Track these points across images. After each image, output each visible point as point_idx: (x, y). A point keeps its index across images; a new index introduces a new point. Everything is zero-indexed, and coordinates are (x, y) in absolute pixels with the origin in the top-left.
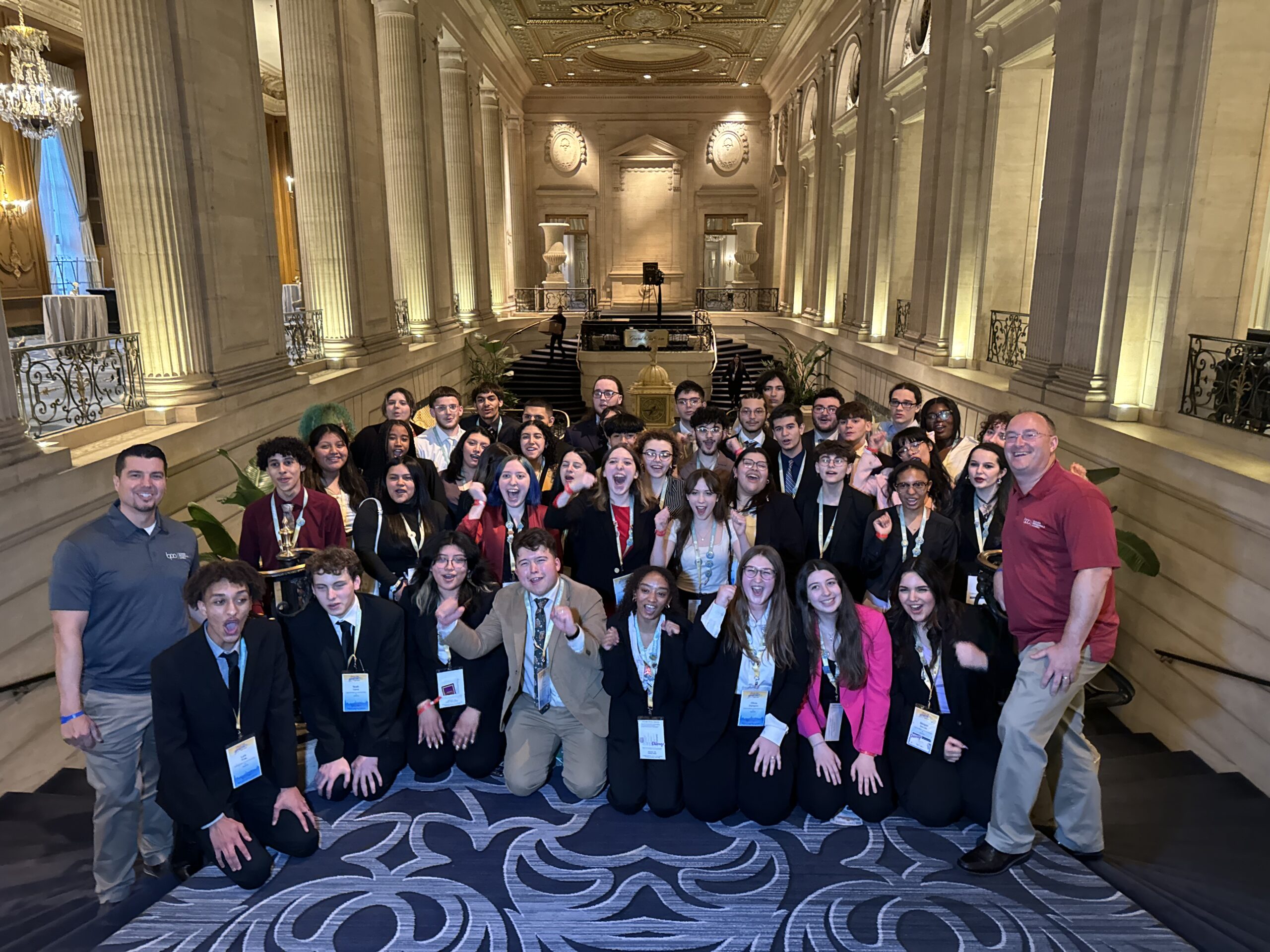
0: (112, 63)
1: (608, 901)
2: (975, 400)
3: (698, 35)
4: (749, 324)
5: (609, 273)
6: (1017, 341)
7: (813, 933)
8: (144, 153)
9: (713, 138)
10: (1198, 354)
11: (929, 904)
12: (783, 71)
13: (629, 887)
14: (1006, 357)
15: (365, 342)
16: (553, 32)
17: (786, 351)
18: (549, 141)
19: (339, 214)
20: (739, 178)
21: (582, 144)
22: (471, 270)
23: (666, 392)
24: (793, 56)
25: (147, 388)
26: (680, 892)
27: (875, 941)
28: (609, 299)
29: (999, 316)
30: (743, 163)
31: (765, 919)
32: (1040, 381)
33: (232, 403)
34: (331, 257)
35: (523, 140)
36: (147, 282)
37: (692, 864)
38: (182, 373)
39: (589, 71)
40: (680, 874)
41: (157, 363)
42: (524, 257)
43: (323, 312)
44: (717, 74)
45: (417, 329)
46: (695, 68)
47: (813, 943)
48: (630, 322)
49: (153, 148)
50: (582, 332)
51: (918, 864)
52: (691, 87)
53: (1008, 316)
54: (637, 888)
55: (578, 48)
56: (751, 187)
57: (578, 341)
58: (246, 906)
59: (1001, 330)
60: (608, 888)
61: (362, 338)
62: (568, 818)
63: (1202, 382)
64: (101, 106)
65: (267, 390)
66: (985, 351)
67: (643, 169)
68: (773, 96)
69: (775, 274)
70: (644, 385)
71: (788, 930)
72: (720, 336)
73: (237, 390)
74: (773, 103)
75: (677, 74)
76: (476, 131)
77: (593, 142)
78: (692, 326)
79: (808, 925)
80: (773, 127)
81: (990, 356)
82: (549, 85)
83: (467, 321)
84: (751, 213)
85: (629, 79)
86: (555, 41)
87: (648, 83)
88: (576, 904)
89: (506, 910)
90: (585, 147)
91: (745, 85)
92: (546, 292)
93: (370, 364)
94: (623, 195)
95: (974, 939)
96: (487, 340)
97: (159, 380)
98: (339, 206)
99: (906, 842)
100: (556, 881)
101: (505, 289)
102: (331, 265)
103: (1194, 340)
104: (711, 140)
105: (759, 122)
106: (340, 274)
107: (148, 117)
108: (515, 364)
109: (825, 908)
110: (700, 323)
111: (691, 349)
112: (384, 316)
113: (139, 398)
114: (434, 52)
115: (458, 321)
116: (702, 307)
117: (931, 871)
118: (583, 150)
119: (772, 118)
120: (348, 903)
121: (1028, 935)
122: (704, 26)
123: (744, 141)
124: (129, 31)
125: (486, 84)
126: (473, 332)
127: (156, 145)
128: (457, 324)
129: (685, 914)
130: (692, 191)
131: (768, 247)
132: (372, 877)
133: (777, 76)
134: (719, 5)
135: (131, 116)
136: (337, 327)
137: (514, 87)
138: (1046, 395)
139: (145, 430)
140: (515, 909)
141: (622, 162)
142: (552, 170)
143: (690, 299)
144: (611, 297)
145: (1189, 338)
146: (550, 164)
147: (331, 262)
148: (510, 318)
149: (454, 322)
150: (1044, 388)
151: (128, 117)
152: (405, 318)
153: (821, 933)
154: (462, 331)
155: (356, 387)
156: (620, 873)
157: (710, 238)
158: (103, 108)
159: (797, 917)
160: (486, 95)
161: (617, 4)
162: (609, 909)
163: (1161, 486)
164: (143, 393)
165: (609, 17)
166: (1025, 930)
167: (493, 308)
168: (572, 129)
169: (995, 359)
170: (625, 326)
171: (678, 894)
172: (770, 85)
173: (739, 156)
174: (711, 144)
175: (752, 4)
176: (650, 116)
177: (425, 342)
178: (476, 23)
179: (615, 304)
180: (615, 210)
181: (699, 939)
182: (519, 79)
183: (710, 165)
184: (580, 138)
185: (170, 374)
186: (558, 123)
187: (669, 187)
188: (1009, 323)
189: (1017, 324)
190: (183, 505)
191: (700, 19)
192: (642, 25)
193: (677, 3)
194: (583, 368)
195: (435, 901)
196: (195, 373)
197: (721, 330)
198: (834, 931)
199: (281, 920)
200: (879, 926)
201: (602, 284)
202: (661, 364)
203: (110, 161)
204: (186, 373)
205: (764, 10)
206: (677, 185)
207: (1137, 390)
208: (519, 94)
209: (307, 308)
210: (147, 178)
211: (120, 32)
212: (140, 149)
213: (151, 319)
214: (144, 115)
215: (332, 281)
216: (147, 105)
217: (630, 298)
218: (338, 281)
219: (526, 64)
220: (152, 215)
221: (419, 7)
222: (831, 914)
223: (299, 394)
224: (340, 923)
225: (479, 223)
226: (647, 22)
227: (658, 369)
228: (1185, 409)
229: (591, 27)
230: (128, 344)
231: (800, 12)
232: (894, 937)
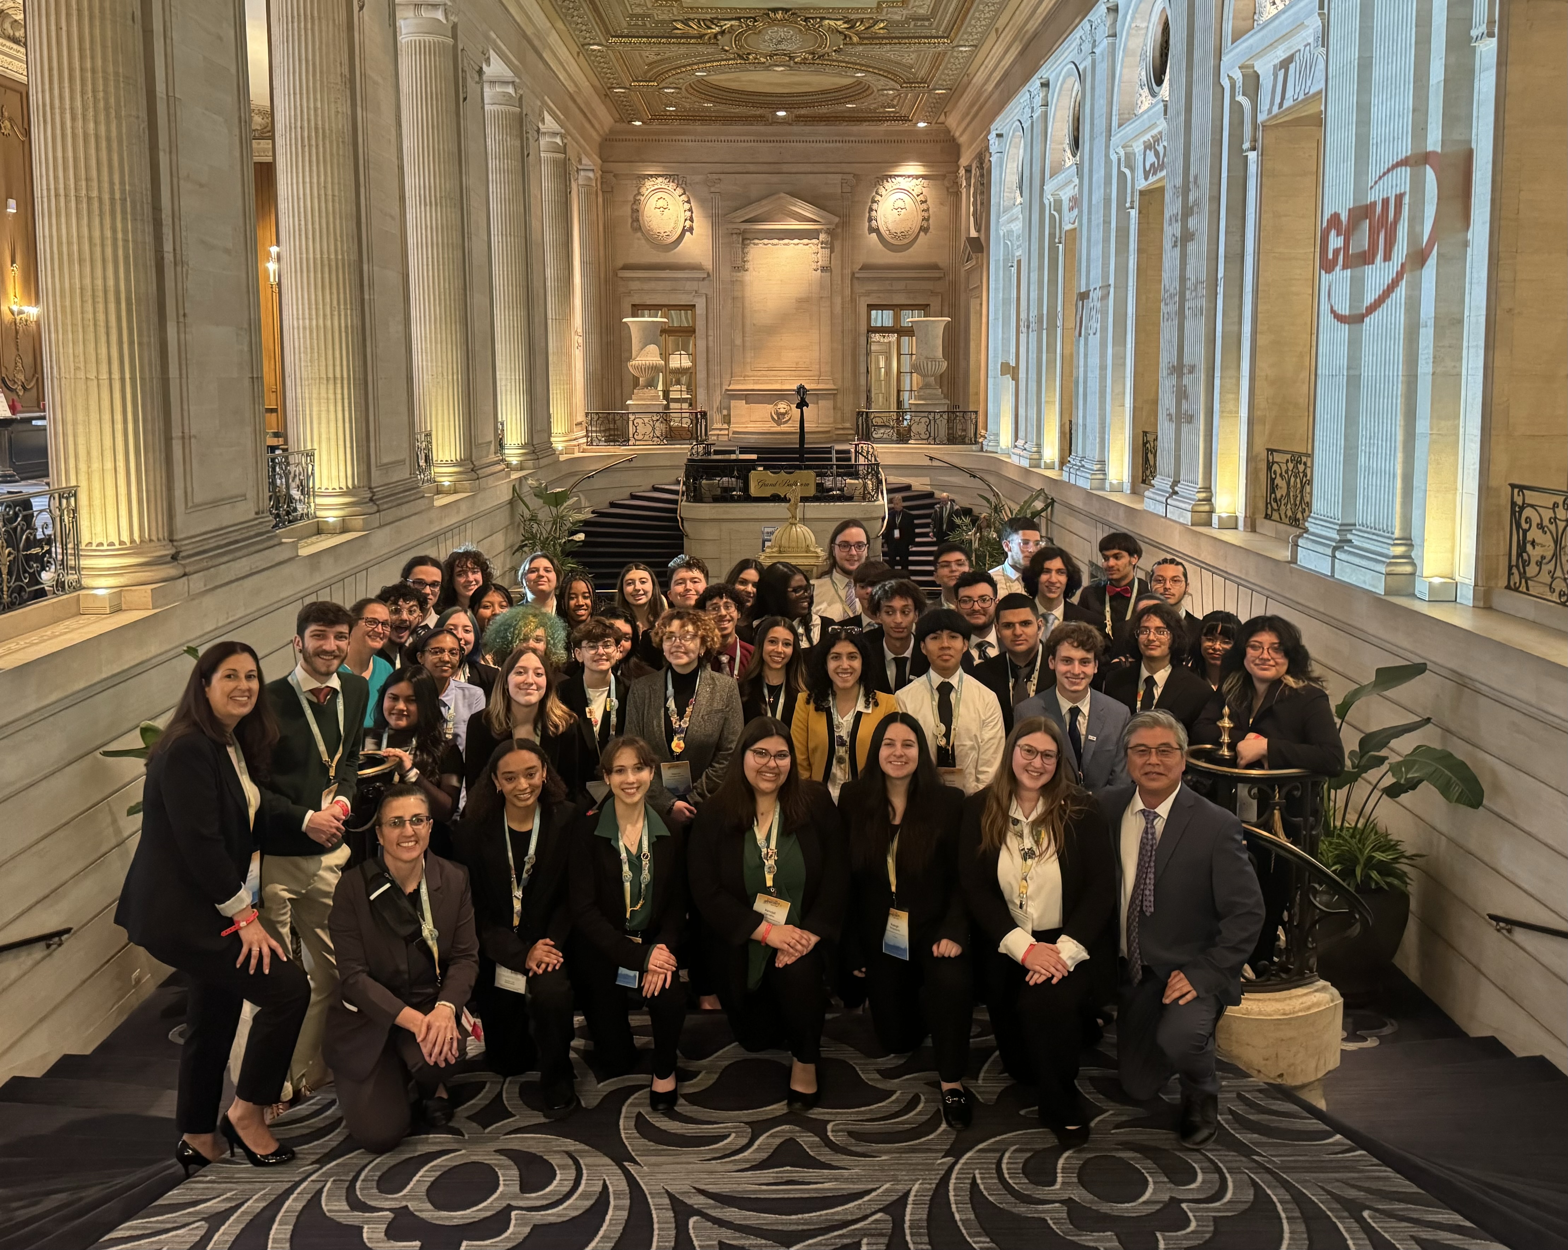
0: (69, 131)
1: (746, 1154)
2: (1247, 574)
3: (853, 59)
4: (936, 463)
5: (725, 387)
6: (1301, 492)
7: (982, 1178)
8: (103, 246)
9: (878, 198)
10: (1522, 508)
11: (1118, 1150)
12: (975, 108)
13: (766, 1142)
14: (1289, 513)
15: (374, 494)
16: (644, 54)
17: (988, 501)
18: (636, 201)
19: (346, 315)
20: (918, 253)
21: (687, 206)
22: (523, 387)
23: (812, 561)
24: (990, 87)
25: (84, 562)
26: (828, 1143)
27: (1053, 1182)
28: (726, 426)
29: (1277, 457)
30: (922, 234)
31: (929, 1168)
32: (1328, 546)
33: (197, 583)
34: (331, 375)
35: (600, 200)
36: (94, 416)
37: (844, 1117)
38: (132, 541)
39: (696, 105)
40: (829, 1127)
41: (99, 528)
42: (599, 367)
43: (316, 453)
44: (881, 110)
45: (445, 476)
46: (849, 103)
47: (982, 1187)
48: (759, 459)
49: (115, 240)
50: (687, 476)
51: (1111, 1112)
52: (844, 128)
53: (1289, 456)
54: (778, 1141)
55: (682, 75)
56: (935, 267)
57: (681, 488)
58: (317, 1166)
59: (1281, 475)
60: (745, 1141)
61: (370, 488)
62: (695, 1074)
63: (1529, 547)
64: (48, 185)
65: (243, 565)
66: (1261, 505)
67: (776, 241)
68: (963, 140)
69: (972, 390)
70: (780, 552)
71: (954, 1176)
72: (892, 479)
73: (204, 564)
74: (963, 150)
75: (824, 110)
76: (534, 190)
77: (702, 202)
78: (851, 466)
79: (977, 1172)
80: (964, 184)
81: (1269, 512)
82: (638, 123)
83: (514, 461)
84: (935, 304)
85: (755, 116)
86: (649, 65)
87: (784, 122)
88: (708, 1156)
89: (626, 1164)
90: (690, 210)
91: (921, 125)
92: (632, 417)
93: (381, 526)
94: (748, 277)
95: (1166, 1180)
96: (546, 488)
97: (99, 551)
98: (345, 304)
99: (1099, 1092)
100: (682, 1136)
101: (571, 414)
102: (331, 386)
103: (1516, 491)
104: (874, 201)
105: (944, 176)
106: (343, 399)
107: (112, 199)
108: (586, 523)
109: (998, 1155)
110: (862, 460)
111: (850, 499)
112: (402, 457)
113: (72, 577)
114: (479, 86)
115: (503, 460)
116: (867, 437)
117: (1124, 1118)
118: (688, 214)
119: (962, 172)
120: (439, 1160)
121: (1228, 1175)
122: (861, 48)
123: (922, 202)
124: (94, 91)
125: (549, 123)
126: (525, 478)
127: (120, 235)
128: (502, 466)
129: (834, 1163)
130: (848, 272)
131: (962, 352)
132: (463, 1135)
133: (968, 114)
134: (882, 21)
135: (89, 199)
136: (334, 473)
137: (587, 126)
138: (1337, 566)
139: (82, 620)
140: (636, 1163)
141: (745, 231)
142: (643, 241)
143: (848, 425)
144: (729, 423)
145: (1509, 488)
146: (639, 234)
147: (331, 382)
148: (578, 455)
149: (497, 463)
150: (1334, 557)
151: (85, 200)
152: (427, 459)
153: (992, 1178)
154: (508, 475)
155: (360, 560)
156: (758, 1128)
157: (876, 337)
158: (52, 187)
159: (965, 1163)
160: (548, 139)
161: (739, 19)
162: (746, 1160)
163: (1483, 688)
164: (77, 569)
165: (727, 36)
166: (1225, 1171)
167: (552, 439)
168: (672, 186)
169: (1276, 516)
170: (750, 466)
171: (827, 1145)
172: (959, 124)
173: (915, 223)
174: (875, 206)
175: (929, 20)
176: (785, 168)
177: (455, 492)
178: (536, 42)
179: (734, 433)
180: (734, 299)
181: (852, 1186)
182: (595, 116)
183: (874, 235)
184: (684, 198)
185: (117, 543)
186: (651, 176)
187: (814, 266)
188: (1291, 466)
189: (1301, 468)
190: (133, 724)
191: (855, 39)
192: (772, 47)
193: (822, 19)
194: (688, 527)
195: (541, 1157)
196: (151, 540)
197: (894, 471)
198: (1007, 1176)
199: (362, 1177)
200: (1059, 1171)
201: (716, 404)
202: (804, 520)
203: (56, 256)
204: (138, 541)
205: (946, 28)
206: (826, 264)
207: (1453, 559)
208: (594, 134)
209: (292, 446)
210: (105, 278)
211: (83, 93)
212: (97, 241)
213: (96, 465)
214: (106, 197)
215: (332, 408)
216: (111, 183)
217: (758, 425)
218: (340, 408)
219: (606, 95)
220: (107, 327)
221: (459, 27)
222: (1005, 1161)
223: (286, 569)
224: (432, 1179)
225: (536, 320)
226: (780, 42)
227: (801, 530)
228: (1512, 584)
229: (700, 49)
230: (64, 502)
231: (997, 30)
232: (1075, 1180)
